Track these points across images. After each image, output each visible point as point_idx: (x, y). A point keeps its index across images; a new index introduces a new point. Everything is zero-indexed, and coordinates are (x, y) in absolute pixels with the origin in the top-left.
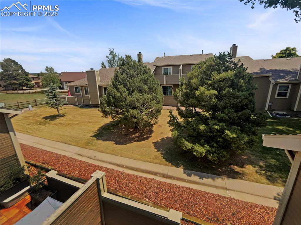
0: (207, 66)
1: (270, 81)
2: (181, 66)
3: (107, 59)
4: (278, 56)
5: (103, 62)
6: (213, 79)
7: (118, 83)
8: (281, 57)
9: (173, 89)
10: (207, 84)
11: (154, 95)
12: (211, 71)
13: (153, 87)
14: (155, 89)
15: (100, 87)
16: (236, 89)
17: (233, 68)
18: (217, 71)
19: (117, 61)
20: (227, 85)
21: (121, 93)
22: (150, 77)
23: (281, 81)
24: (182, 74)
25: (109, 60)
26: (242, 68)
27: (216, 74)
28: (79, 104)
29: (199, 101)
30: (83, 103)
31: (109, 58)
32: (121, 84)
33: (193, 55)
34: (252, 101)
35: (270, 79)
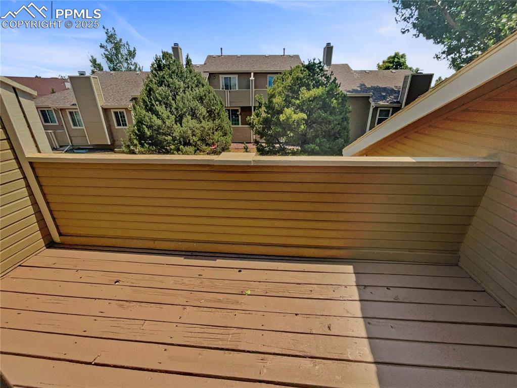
0: (293, 78)
1: (370, 103)
2: (252, 74)
3: (103, 50)
4: (385, 66)
5: (95, 57)
6: (302, 98)
7: (155, 101)
8: (388, 68)
9: (241, 114)
10: (293, 105)
11: (217, 122)
12: (298, 86)
13: (215, 110)
14: (218, 114)
15: (106, 111)
16: (328, 112)
17: (325, 82)
18: (306, 87)
19: (126, 57)
20: (318, 106)
21: (163, 120)
22: (209, 93)
23: (381, 103)
24: (254, 90)
25: (107, 53)
26: (335, 83)
27: (305, 91)
28: (61, 147)
29: (284, 129)
30: (70, 144)
31: (107, 50)
32: (160, 104)
33: (270, 56)
34: (346, 128)
35: (371, 100)
